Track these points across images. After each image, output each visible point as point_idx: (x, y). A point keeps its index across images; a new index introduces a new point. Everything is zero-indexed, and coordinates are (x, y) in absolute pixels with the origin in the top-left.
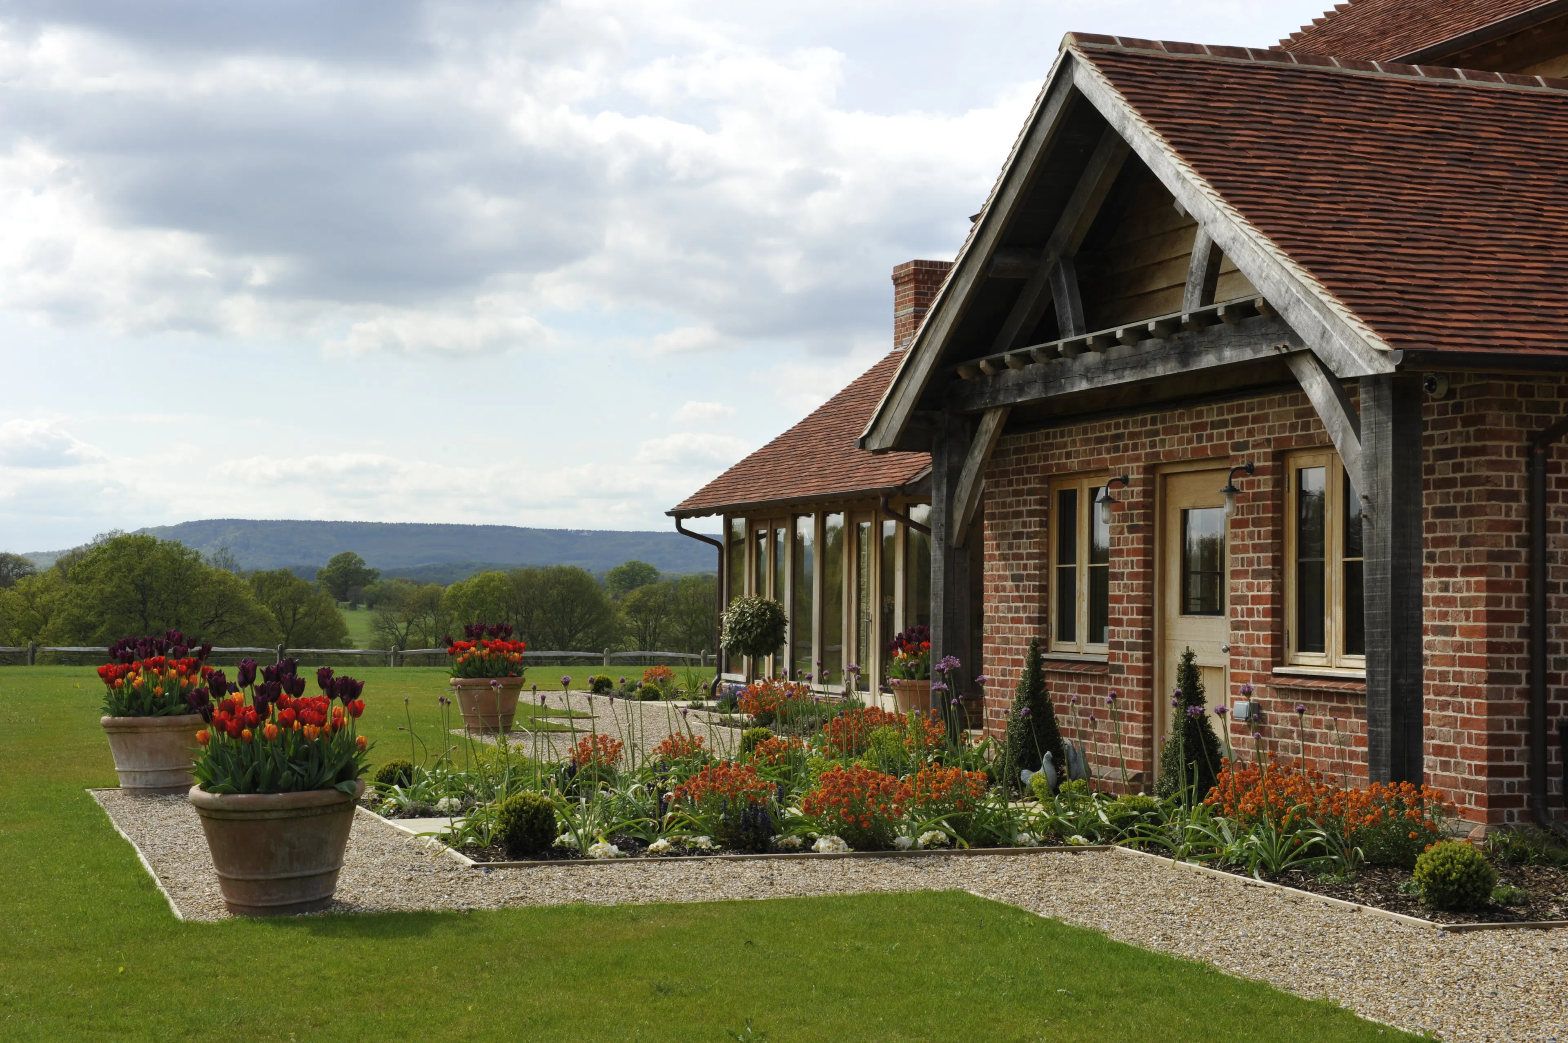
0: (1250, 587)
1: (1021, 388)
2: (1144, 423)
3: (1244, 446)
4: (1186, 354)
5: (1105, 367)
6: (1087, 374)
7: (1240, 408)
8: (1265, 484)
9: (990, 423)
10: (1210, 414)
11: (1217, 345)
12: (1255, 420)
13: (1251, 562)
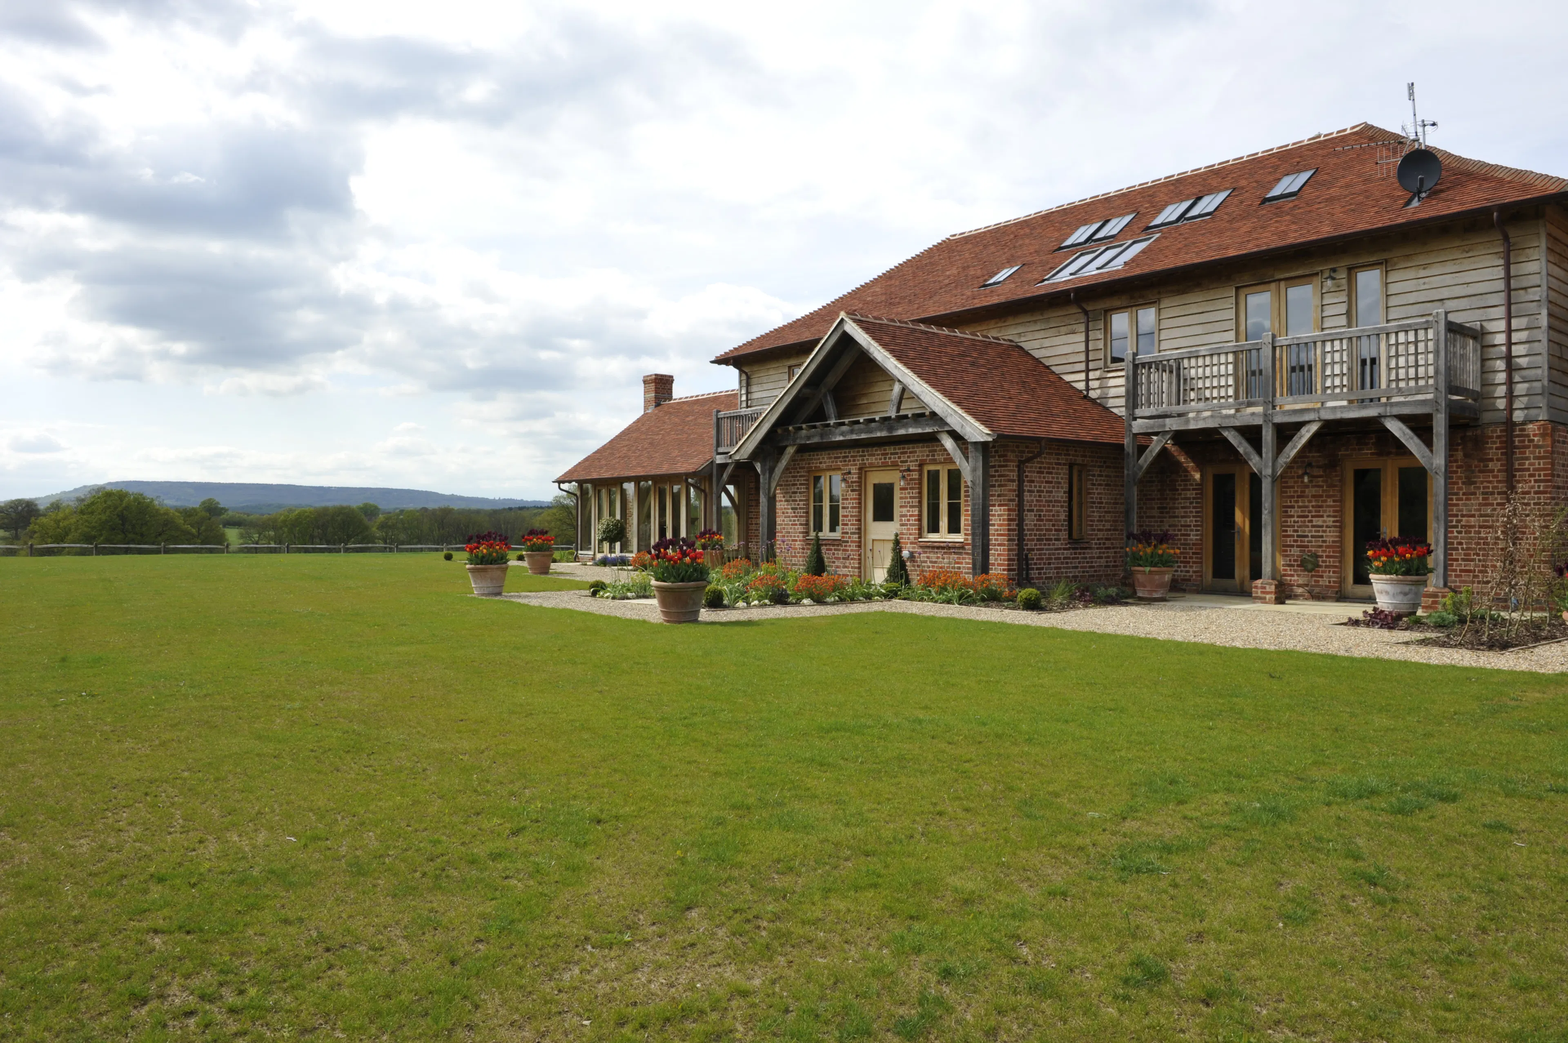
0: (908, 511)
1: (809, 438)
2: (858, 452)
3: (906, 461)
4: (891, 429)
5: (852, 432)
6: (842, 434)
7: (904, 448)
8: (915, 475)
9: (791, 450)
10: (890, 450)
11: (905, 426)
12: (910, 453)
13: (909, 502)
